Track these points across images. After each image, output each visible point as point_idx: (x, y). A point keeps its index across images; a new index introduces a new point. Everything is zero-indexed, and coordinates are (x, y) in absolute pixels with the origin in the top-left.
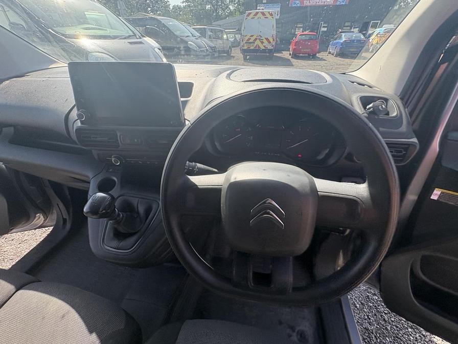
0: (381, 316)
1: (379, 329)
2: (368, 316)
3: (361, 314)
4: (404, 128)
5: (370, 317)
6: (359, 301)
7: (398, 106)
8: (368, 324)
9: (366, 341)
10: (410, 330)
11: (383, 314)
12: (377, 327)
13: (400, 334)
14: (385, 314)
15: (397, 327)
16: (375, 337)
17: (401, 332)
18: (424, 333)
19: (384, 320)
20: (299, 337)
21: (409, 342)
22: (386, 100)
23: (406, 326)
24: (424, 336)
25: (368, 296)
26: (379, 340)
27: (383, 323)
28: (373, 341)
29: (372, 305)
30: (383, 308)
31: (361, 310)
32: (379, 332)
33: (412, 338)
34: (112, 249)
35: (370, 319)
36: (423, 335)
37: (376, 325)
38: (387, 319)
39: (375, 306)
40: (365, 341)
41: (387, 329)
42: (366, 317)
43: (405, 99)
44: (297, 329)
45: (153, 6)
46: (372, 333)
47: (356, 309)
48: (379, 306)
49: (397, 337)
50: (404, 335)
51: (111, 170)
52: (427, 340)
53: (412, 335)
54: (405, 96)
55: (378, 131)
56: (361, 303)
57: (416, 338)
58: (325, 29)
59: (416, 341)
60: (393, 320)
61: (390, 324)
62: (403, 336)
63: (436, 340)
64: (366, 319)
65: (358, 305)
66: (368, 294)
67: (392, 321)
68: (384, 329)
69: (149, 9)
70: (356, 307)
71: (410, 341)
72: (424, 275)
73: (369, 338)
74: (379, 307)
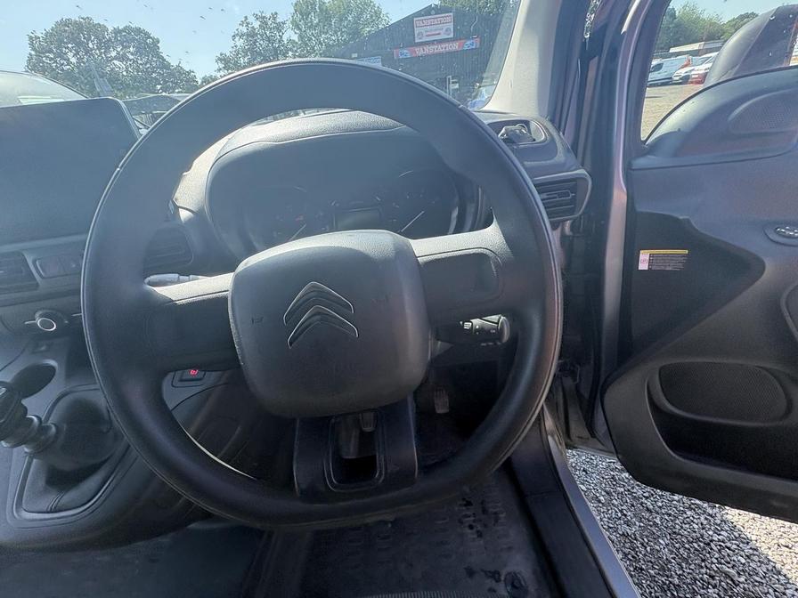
0: (642, 504)
1: (645, 528)
2: (621, 511)
3: (610, 512)
4: (560, 157)
5: (625, 512)
6: (602, 489)
7: (545, 127)
8: (625, 526)
9: (630, 557)
10: (689, 513)
11: (644, 500)
12: (640, 526)
13: (677, 526)
14: (647, 498)
15: (670, 515)
16: (642, 544)
17: (677, 522)
18: (711, 512)
19: (648, 509)
20: (509, 588)
21: (694, 534)
22: (526, 123)
23: (682, 509)
24: (711, 516)
25: (613, 477)
26: (648, 549)
27: (647, 515)
28: (641, 553)
29: (622, 490)
30: (640, 490)
31: (609, 504)
32: (646, 533)
33: (696, 526)
34: (47, 516)
35: (625, 515)
36: (709, 515)
37: (637, 523)
38: (651, 507)
39: (629, 490)
40: (629, 559)
41: (656, 525)
42: (620, 515)
43: (557, 120)
44: (503, 573)
45: (164, 80)
46: (636, 539)
47: (601, 505)
48: (633, 488)
49: (675, 533)
50: (684, 526)
51: (43, 348)
52: (719, 522)
53: (695, 520)
54: (556, 117)
55: (523, 165)
56: (605, 491)
57: (702, 524)
58: (457, 86)
59: (703, 529)
60: (660, 504)
61: (658, 513)
62: (682, 527)
63: (731, 517)
64: (620, 519)
65: (602, 498)
66: (612, 473)
67: (660, 507)
68: (651, 526)
69: (159, 87)
70: (600, 501)
71: (695, 532)
72: (673, 405)
73: (634, 550)
74: (635, 490)
